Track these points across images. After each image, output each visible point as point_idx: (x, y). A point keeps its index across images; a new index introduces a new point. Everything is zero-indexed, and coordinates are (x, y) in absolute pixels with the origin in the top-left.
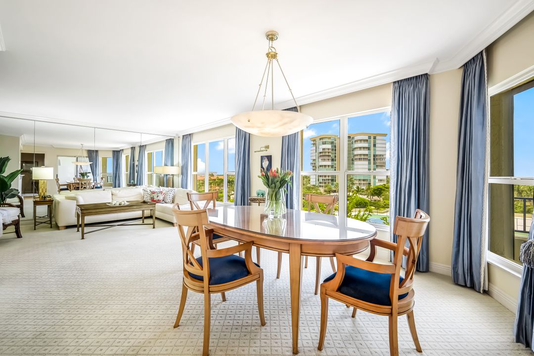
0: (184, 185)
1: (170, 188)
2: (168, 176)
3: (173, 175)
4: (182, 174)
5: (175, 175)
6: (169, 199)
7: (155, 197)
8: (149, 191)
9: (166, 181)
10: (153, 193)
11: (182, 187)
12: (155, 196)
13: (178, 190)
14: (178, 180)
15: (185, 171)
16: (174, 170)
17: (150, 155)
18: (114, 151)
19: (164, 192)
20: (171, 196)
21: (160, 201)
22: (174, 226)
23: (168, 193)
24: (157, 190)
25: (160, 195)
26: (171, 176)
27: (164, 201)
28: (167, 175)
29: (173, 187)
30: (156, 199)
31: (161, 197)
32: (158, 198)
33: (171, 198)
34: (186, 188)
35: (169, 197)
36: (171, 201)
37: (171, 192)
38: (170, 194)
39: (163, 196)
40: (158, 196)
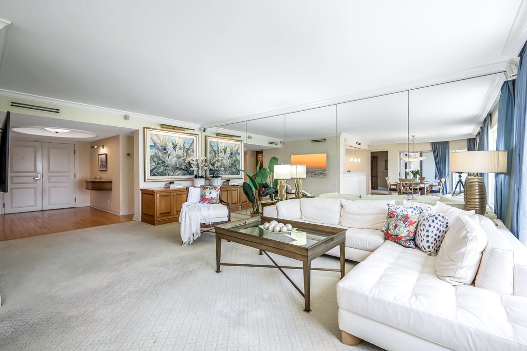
6: (428, 241)
7: (392, 227)
10: (391, 215)
12: (392, 223)
19: (414, 218)
20: (433, 232)
21: (401, 238)
22: (341, 339)
23: (425, 222)
25: (401, 223)
26: (478, 179)
27: (415, 241)
30: (392, 231)
32: (397, 232)
33: (431, 240)
35: (426, 234)
36: (429, 247)
37: (433, 221)
38: (430, 226)
39: (408, 229)
40: (396, 226)
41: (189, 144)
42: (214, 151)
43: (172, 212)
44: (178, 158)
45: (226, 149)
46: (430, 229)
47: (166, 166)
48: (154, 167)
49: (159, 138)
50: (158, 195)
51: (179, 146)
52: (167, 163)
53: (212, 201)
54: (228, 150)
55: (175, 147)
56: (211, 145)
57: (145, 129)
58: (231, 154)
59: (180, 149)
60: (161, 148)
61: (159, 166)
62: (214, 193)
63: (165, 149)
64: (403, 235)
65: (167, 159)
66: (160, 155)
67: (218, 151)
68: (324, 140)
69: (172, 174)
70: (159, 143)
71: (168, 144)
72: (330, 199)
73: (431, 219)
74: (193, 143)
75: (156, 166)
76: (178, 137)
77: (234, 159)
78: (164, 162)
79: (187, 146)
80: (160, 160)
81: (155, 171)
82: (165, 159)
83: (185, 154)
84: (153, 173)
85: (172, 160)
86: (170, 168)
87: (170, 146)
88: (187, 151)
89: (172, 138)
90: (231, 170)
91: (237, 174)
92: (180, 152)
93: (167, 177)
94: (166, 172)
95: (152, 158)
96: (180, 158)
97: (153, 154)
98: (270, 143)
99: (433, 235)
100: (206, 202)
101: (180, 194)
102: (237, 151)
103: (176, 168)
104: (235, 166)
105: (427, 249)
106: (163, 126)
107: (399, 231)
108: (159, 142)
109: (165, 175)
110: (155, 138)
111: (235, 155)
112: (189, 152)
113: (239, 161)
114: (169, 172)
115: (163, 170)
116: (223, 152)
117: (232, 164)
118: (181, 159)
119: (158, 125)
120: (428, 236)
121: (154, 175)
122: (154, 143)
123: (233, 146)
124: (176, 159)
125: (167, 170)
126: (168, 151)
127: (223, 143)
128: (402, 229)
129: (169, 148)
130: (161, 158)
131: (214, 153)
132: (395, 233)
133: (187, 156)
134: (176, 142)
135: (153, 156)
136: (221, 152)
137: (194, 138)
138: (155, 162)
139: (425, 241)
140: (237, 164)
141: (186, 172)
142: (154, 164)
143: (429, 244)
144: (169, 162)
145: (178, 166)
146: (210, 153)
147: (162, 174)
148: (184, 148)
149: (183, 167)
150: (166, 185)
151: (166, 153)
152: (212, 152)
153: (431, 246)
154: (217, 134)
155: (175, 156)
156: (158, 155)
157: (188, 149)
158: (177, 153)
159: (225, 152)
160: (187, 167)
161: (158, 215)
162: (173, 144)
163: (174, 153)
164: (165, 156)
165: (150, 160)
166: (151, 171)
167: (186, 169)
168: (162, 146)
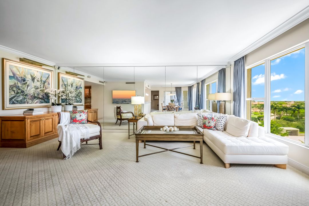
0: (237, 112)
1: (222, 115)
2: (221, 102)
3: (225, 101)
4: (234, 100)
5: (228, 101)
6: (221, 126)
7: (207, 123)
8: (202, 117)
9: (219, 107)
10: (205, 118)
11: (234, 114)
12: (207, 121)
13: (229, 117)
14: (230, 106)
15: (237, 97)
16: (226, 97)
17: (208, 86)
18: (189, 87)
19: (215, 118)
20: (223, 123)
21: (212, 127)
22: (225, 167)
23: (219, 119)
24: (209, 116)
25: (211, 121)
26: (223, 103)
27: (215, 128)
28: (219, 101)
29: (225, 113)
30: (207, 125)
31: (212, 124)
32: (210, 124)
33: (222, 126)
34: (239, 116)
35: (221, 124)
36: (222, 129)
37: (223, 119)
38: (222, 120)
39: (214, 123)
40: (209, 123)
41: (46, 77)
42: (65, 85)
43: (41, 134)
44: (36, 89)
45: (73, 84)
46: (222, 122)
47: (25, 95)
48: (13, 96)
49: (18, 70)
50: (29, 120)
51: (37, 79)
52: (26, 93)
53: (82, 122)
54: (74, 85)
55: (33, 79)
56: (62, 80)
57: (5, 60)
58: (77, 88)
59: (38, 81)
60: (20, 79)
61: (18, 95)
62: (84, 116)
63: (24, 80)
64: (212, 125)
65: (26, 89)
66: (20, 85)
67: (67, 85)
68: (134, 83)
69: (31, 102)
70: (18, 75)
71: (27, 76)
72: (168, 114)
73: (222, 118)
74: (48, 77)
75: (15, 95)
76: (36, 71)
77: (78, 91)
78: (24, 92)
79: (44, 79)
80: (19, 90)
81: (14, 100)
82: (24, 89)
83: (42, 86)
84: (12, 101)
85: (31, 90)
86: (29, 97)
87: (29, 78)
88: (44, 83)
89: (31, 71)
90: (76, 99)
91: (80, 102)
92: (38, 84)
93: (26, 105)
94: (25, 100)
95: (11, 88)
96: (37, 88)
97: (12, 84)
98: (100, 82)
99: (223, 124)
100: (77, 123)
101: (47, 119)
102: (80, 86)
103: (34, 97)
104: (79, 96)
105: (221, 130)
106: (22, 60)
107: (211, 124)
108: (18, 73)
109: (24, 103)
110: (14, 70)
111: (79, 88)
112: (46, 84)
113: (81, 93)
114: (28, 100)
115: (23, 99)
116: (71, 86)
117: (77, 95)
118: (39, 90)
119: (17, 58)
120: (221, 125)
121: (13, 103)
122: (13, 74)
123: (78, 82)
124: (34, 89)
125: (26, 98)
126: (26, 83)
127: (70, 79)
128: (212, 123)
129: (28, 79)
130: (20, 88)
131: (64, 86)
132: (209, 125)
133: (43, 87)
134: (34, 75)
135: (11, 85)
136: (69, 86)
137: (50, 73)
138: (14, 91)
139: (220, 126)
140: (80, 95)
141: (43, 101)
142: (13, 93)
143: (222, 127)
144: (28, 92)
145: (36, 95)
146: (62, 86)
147: (21, 102)
148: (41, 81)
149: (41, 97)
150: (24, 112)
151: (25, 84)
152: (63, 85)
153: (223, 128)
154: (67, 73)
155: (33, 87)
156: (17, 85)
157: (45, 82)
158: (35, 84)
159: (72, 86)
160: (43, 97)
161: (29, 138)
162: (32, 76)
163: (33, 85)
164: (24, 86)
165: (10, 89)
166: (11, 99)
167: (43, 98)
168: (21, 77)
